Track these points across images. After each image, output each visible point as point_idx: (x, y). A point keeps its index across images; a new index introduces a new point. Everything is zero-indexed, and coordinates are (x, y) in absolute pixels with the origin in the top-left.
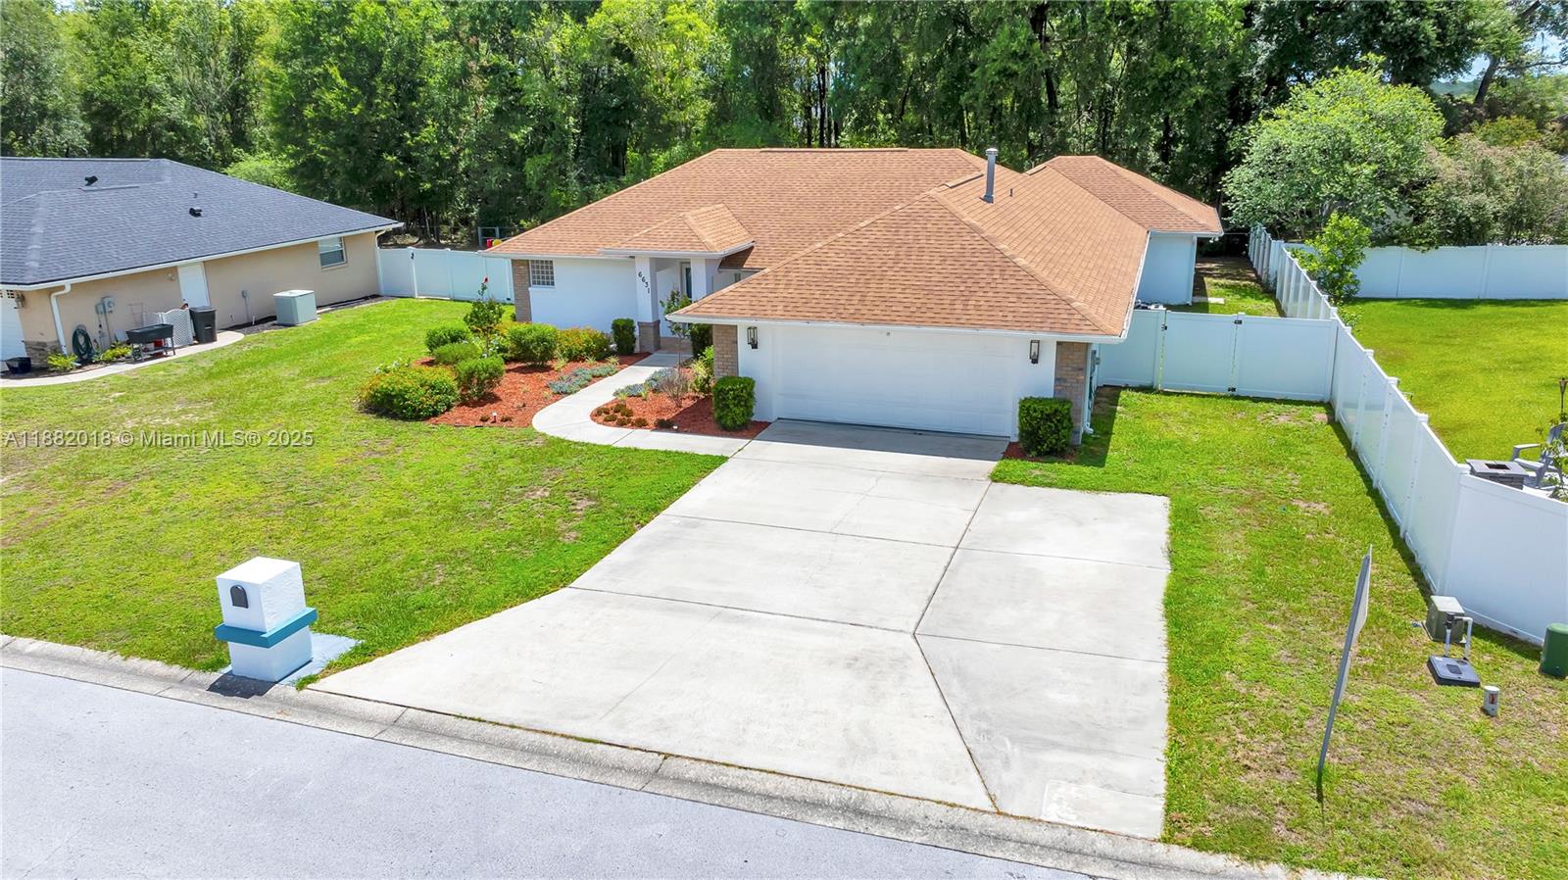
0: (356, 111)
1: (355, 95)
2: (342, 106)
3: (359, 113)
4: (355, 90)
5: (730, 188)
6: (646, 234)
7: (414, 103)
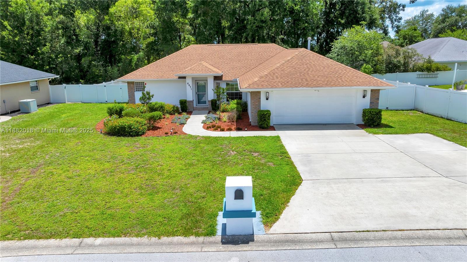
0: (17, 39)
1: (16, 33)
2: (10, 37)
3: (18, 40)
4: (16, 31)
5: (203, 56)
6: (191, 69)
7: (40, 37)
